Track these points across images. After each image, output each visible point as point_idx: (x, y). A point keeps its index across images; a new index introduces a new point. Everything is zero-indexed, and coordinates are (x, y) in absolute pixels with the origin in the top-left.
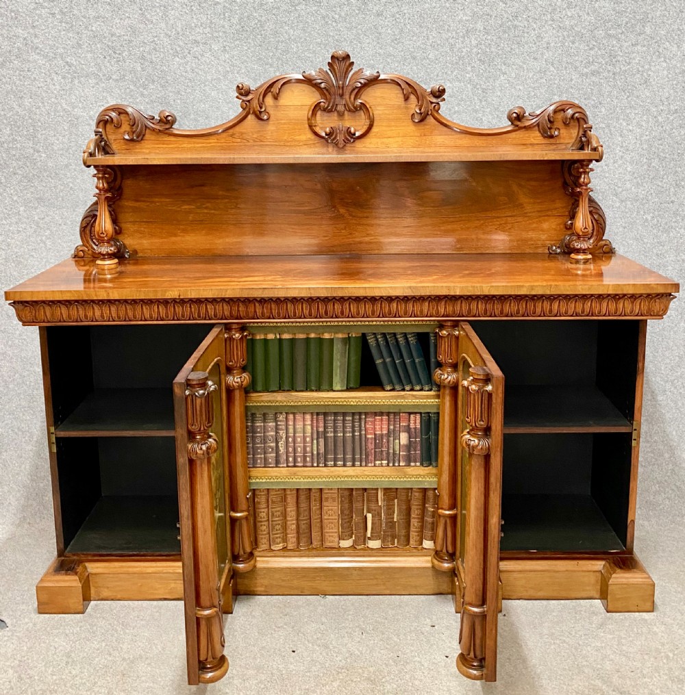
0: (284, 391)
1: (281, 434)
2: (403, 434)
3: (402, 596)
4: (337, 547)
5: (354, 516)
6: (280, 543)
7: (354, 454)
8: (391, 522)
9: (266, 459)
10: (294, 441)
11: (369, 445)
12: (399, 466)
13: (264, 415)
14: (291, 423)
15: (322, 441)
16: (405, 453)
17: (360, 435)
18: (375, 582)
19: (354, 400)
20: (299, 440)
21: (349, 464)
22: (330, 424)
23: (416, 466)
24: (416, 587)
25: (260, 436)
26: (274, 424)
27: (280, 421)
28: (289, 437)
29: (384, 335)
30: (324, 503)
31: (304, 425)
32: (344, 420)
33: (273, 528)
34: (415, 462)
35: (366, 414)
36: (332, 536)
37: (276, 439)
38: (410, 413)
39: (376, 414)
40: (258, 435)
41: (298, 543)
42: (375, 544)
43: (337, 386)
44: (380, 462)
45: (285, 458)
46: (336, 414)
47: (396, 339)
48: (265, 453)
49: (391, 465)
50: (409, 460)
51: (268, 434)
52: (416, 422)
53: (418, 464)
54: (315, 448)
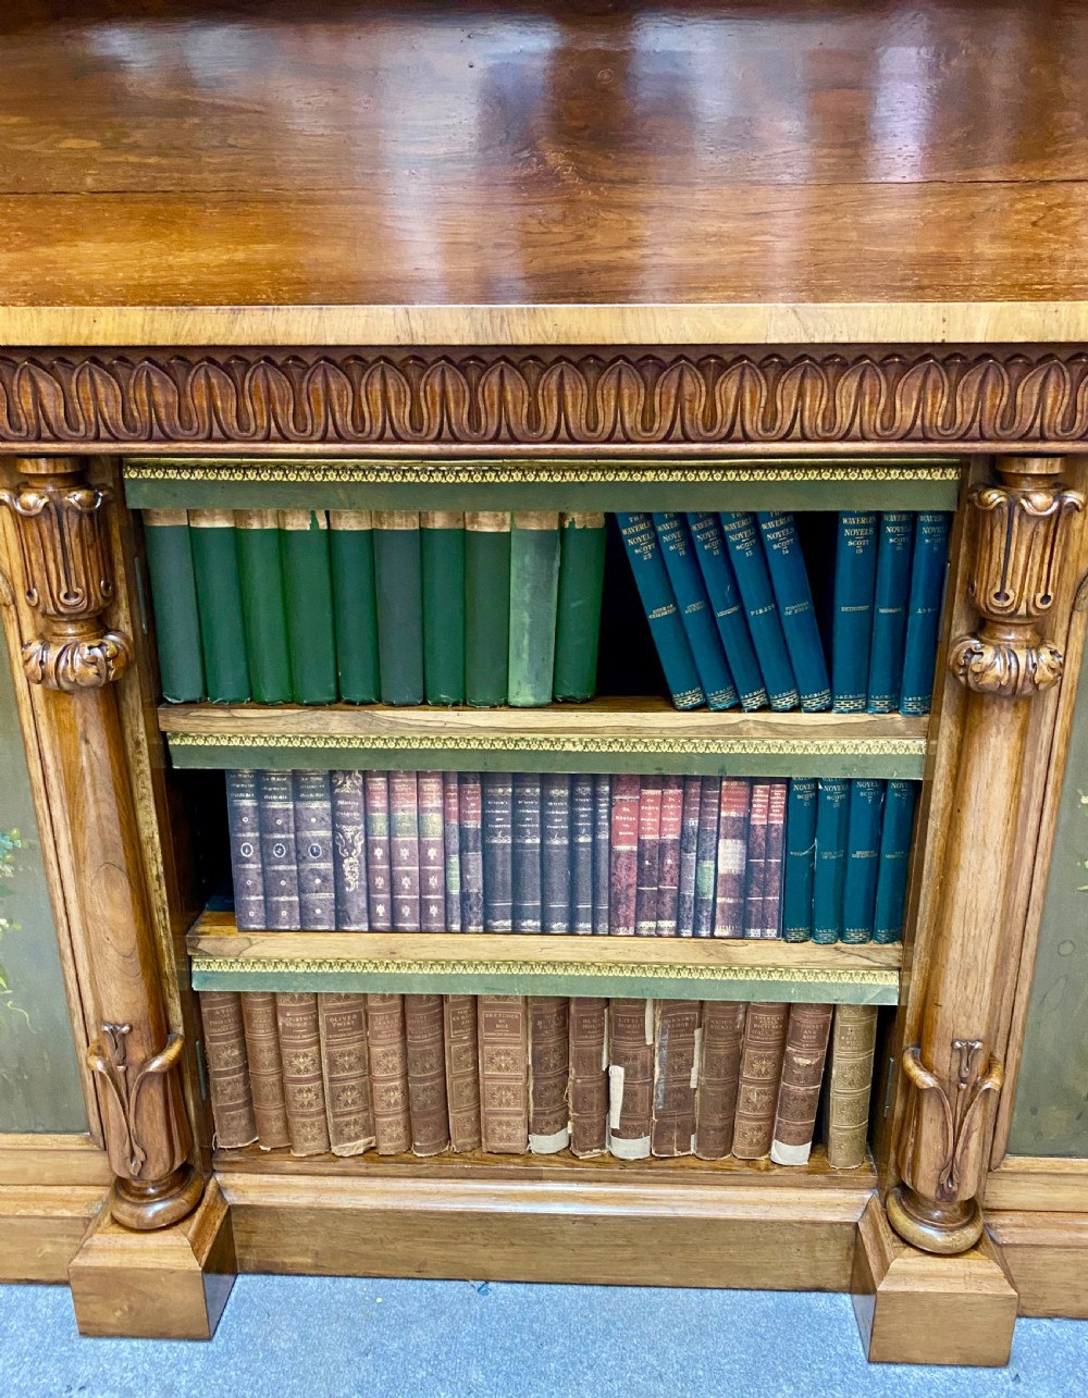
0: (353, 703)
1: (349, 835)
2: (729, 841)
3: (708, 1293)
4: (522, 1151)
5: (572, 1071)
6: (357, 1137)
7: (573, 898)
8: (679, 1091)
9: (304, 907)
10: (391, 859)
11: (623, 873)
12: (712, 936)
13: (296, 777)
14: (379, 803)
15: (475, 860)
16: (731, 901)
17: (595, 845)
18: (628, 1253)
19: (576, 737)
20: (404, 853)
21: (558, 926)
22: (502, 811)
23: (762, 938)
24: (748, 1270)
25: (286, 841)
26: (327, 805)
27: (346, 797)
28: (375, 844)
29: (682, 519)
30: (483, 1034)
31: (420, 810)
32: (544, 799)
33: (335, 1098)
34: (763, 925)
35: (614, 780)
36: (508, 1124)
37: (335, 847)
38: (753, 781)
39: (645, 781)
40: (278, 836)
41: (410, 1140)
42: (633, 1148)
43: (521, 692)
44: (652, 924)
45: (363, 905)
46: (518, 779)
47: (722, 536)
48: (301, 891)
49: (687, 932)
50: (743, 922)
51: (308, 834)
52: (769, 810)
53: (771, 932)
54: (455, 880)
